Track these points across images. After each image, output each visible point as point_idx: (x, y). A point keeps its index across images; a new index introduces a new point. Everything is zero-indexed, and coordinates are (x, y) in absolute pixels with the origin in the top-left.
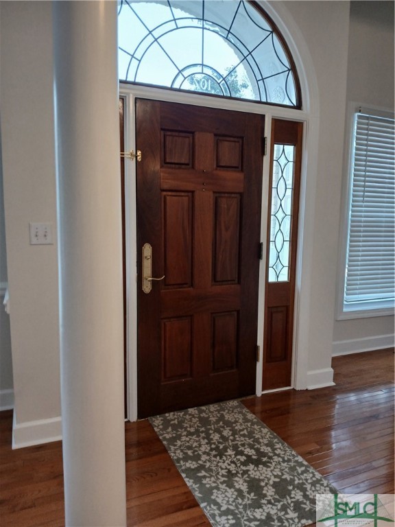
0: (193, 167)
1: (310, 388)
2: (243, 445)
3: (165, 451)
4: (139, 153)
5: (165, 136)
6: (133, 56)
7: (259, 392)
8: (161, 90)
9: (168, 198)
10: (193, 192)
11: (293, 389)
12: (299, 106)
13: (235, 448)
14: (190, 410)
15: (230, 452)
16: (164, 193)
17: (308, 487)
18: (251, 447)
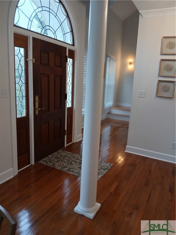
0: (48, 66)
1: (78, 141)
2: (75, 160)
3: (54, 168)
4: (34, 59)
5: (40, 53)
6: (30, 19)
7: (66, 145)
8: (36, 34)
9: (42, 77)
10: (48, 75)
11: (73, 143)
12: (73, 45)
13: (74, 161)
14: (49, 156)
15: (73, 163)
16: (41, 75)
17: (100, 164)
18: (78, 160)
